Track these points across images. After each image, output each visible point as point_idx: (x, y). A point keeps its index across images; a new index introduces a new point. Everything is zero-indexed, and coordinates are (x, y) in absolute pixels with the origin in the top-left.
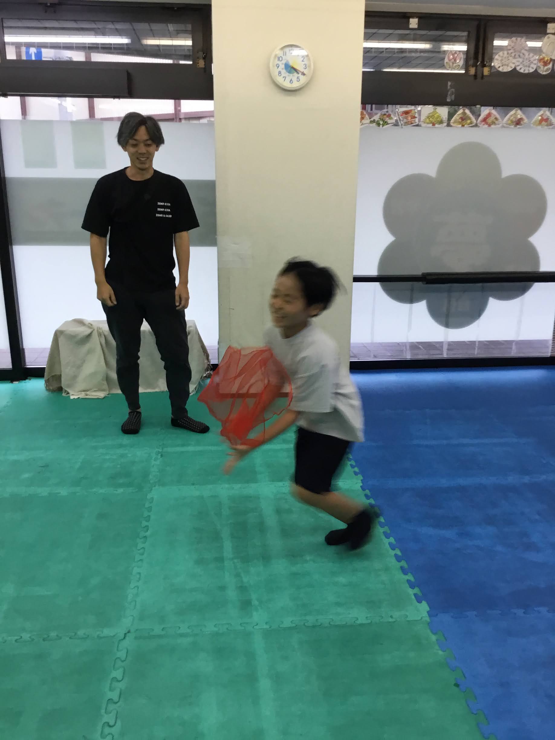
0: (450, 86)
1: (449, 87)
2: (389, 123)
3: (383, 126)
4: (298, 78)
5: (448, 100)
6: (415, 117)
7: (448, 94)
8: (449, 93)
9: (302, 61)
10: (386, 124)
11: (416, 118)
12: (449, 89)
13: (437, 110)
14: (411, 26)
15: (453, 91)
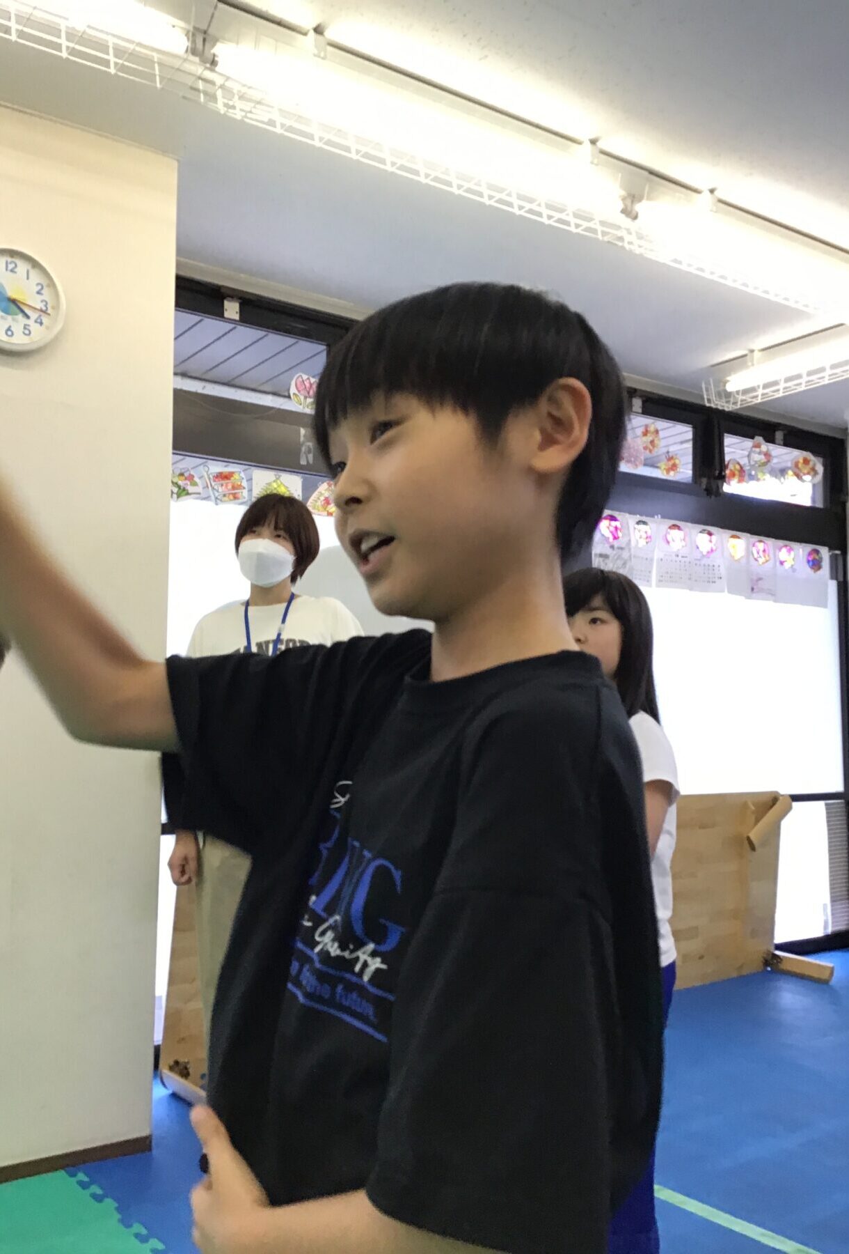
0: (304, 436)
1: (302, 439)
2: (190, 492)
3: (178, 497)
4: (26, 327)
5: (303, 462)
6: (240, 487)
7: (300, 450)
8: (303, 449)
9: (38, 293)
10: (185, 493)
11: (244, 488)
12: (304, 442)
13: (281, 478)
14: (227, 315)
15: (309, 447)
